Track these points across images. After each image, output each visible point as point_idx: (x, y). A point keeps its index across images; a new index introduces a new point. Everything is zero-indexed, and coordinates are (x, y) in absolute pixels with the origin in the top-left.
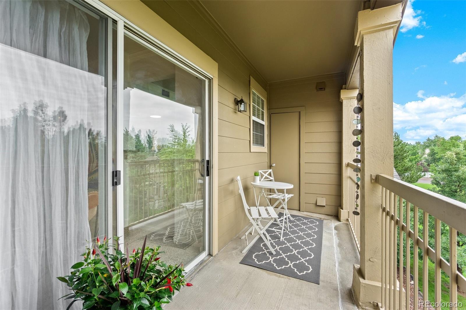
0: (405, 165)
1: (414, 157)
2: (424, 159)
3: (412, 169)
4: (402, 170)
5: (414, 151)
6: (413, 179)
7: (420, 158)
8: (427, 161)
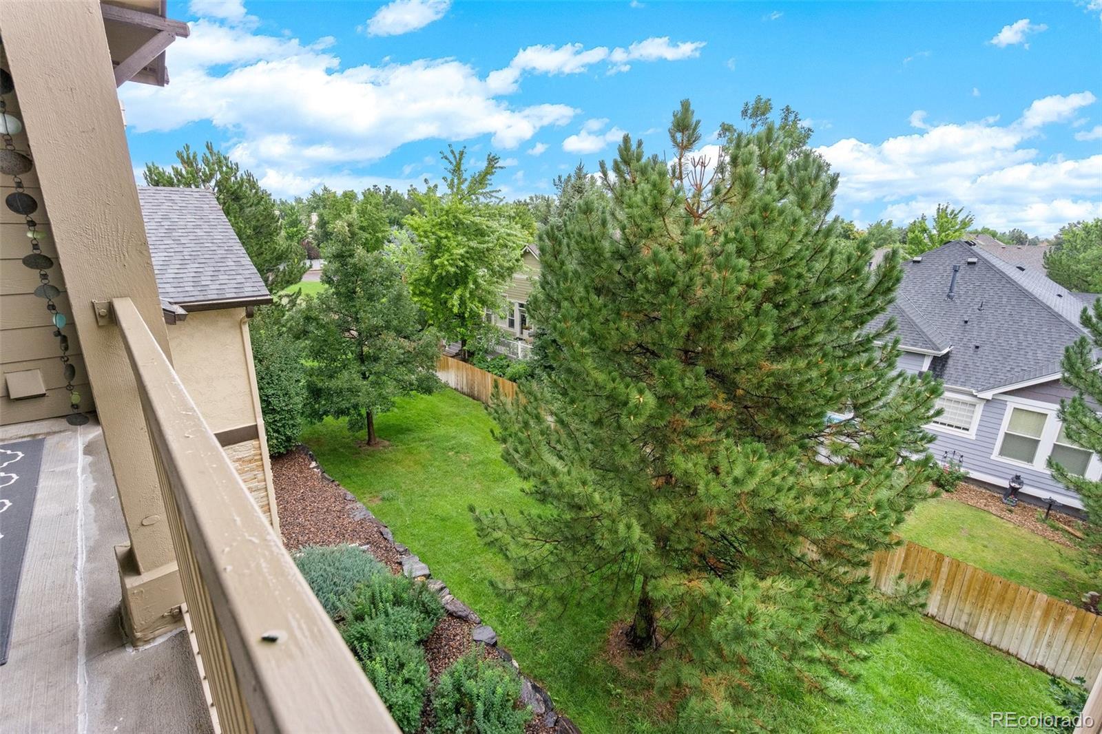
0: (275, 248)
1: (295, 229)
2: (311, 234)
3: (289, 256)
4: (271, 258)
5: (294, 217)
6: (293, 276)
7: (304, 232)
8: (316, 237)
